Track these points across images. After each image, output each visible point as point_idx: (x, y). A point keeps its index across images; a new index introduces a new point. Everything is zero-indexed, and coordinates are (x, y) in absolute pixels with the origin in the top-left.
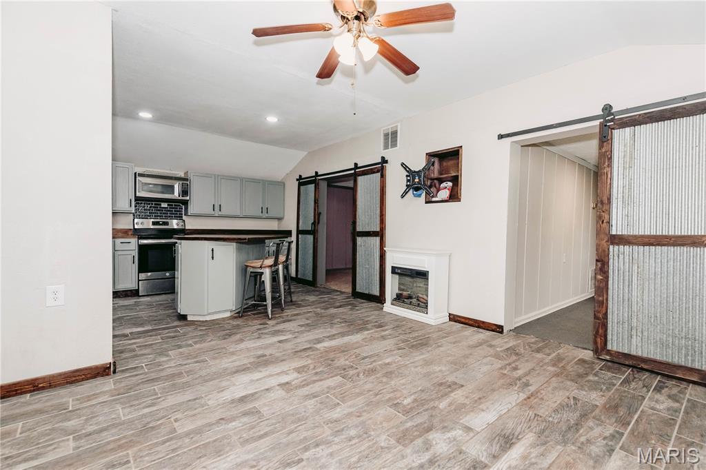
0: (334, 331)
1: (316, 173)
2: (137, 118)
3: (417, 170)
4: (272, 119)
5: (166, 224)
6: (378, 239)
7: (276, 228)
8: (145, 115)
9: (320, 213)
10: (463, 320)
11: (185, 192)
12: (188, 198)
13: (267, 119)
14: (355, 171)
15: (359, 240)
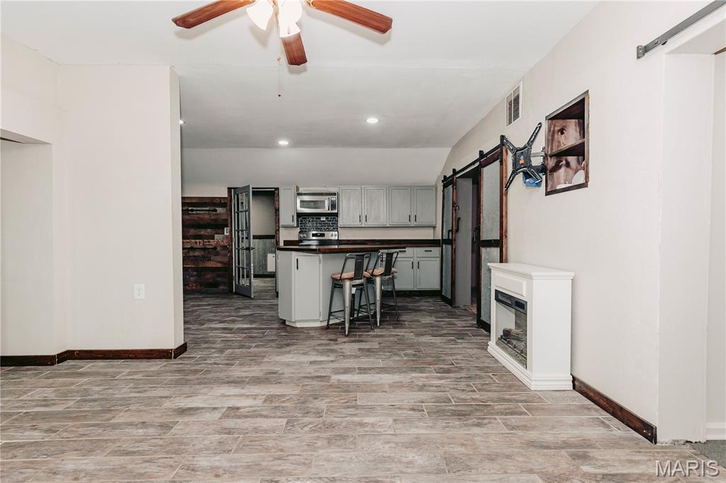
0: (391, 364)
1: (454, 170)
2: (277, 147)
3: (522, 146)
4: (372, 121)
5: (323, 235)
6: (498, 250)
7: (431, 238)
8: (283, 143)
9: (460, 218)
10: (592, 394)
11: (333, 206)
12: (336, 211)
13: (367, 121)
14: (480, 162)
15: (483, 250)
